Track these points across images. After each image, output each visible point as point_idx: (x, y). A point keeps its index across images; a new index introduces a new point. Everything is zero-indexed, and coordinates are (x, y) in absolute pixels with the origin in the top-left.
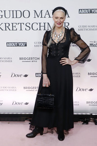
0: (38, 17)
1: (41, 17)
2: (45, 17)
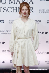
0: (12, 3)
1: (14, 3)
2: (16, 4)
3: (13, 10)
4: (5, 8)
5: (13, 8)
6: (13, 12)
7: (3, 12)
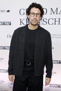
1: (57, 14)
2: (60, 14)
3: (55, 21)
4: (45, 20)
5: (55, 19)
6: (55, 24)
7: (43, 24)
